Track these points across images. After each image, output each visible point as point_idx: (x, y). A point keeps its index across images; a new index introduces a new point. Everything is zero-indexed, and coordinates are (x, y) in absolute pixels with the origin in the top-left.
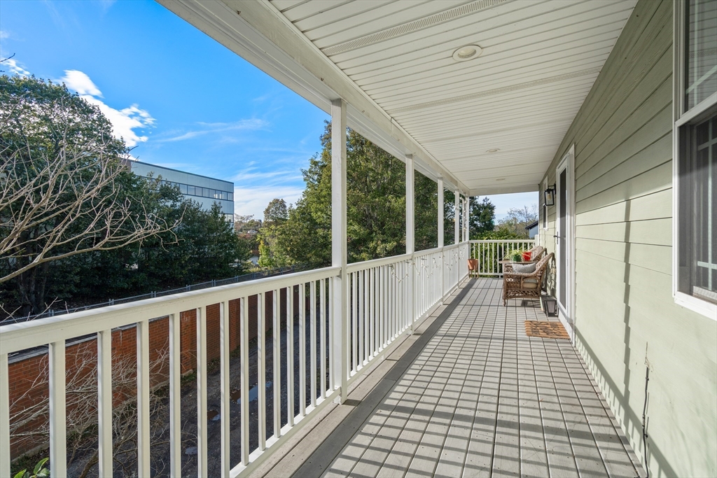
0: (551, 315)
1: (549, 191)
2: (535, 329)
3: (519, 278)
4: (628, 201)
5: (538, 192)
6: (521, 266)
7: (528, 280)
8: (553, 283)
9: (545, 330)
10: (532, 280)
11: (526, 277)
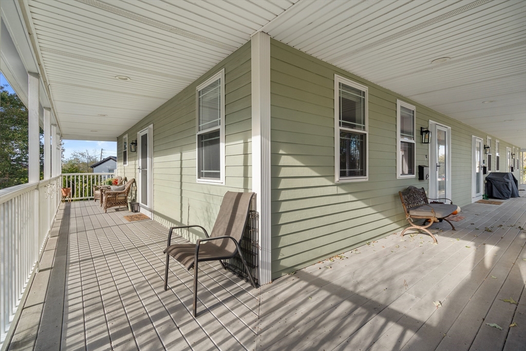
0: (136, 211)
1: (132, 143)
2: (131, 219)
3: (115, 194)
4: (181, 153)
5: (116, 142)
6: (117, 187)
7: (121, 195)
8: (134, 196)
9: (137, 218)
10: (123, 195)
11: (119, 193)
